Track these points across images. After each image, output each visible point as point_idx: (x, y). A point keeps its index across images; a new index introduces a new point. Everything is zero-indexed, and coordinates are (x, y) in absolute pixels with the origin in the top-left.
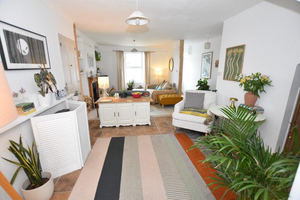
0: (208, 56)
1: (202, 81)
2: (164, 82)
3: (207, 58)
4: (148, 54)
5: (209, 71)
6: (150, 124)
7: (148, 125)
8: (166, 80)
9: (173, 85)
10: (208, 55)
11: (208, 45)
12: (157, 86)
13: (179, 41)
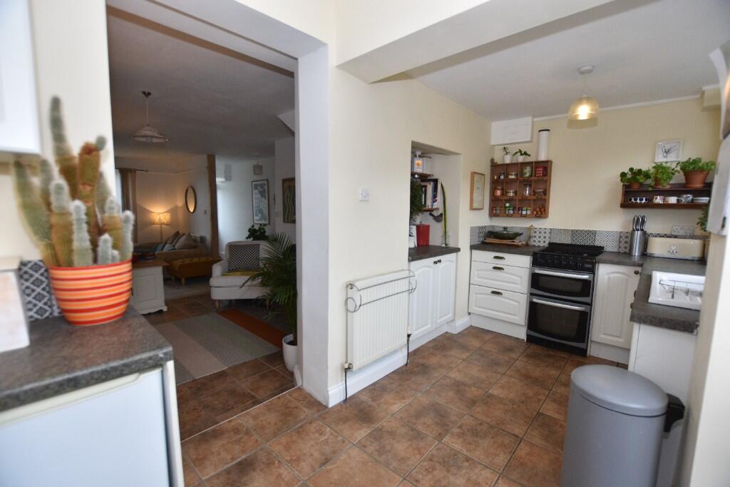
0: (262, 186)
1: (255, 229)
2: (177, 235)
3: (261, 190)
4: (129, 175)
5: (266, 212)
6: (165, 309)
7: (161, 311)
8: (180, 232)
9: (199, 240)
10: (261, 184)
11: (258, 169)
12: (160, 246)
13: (205, 157)
